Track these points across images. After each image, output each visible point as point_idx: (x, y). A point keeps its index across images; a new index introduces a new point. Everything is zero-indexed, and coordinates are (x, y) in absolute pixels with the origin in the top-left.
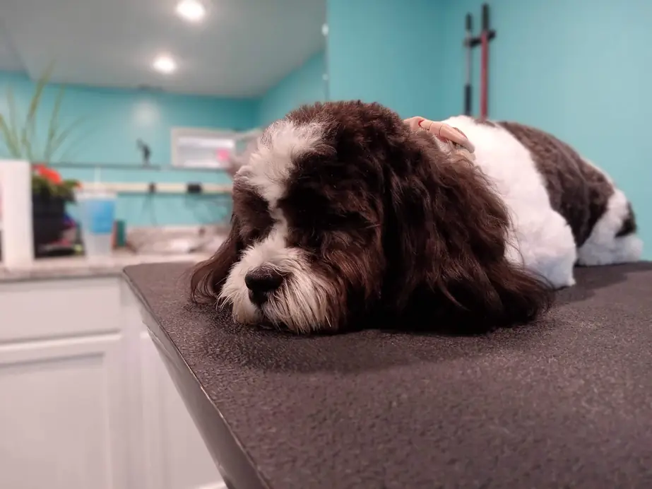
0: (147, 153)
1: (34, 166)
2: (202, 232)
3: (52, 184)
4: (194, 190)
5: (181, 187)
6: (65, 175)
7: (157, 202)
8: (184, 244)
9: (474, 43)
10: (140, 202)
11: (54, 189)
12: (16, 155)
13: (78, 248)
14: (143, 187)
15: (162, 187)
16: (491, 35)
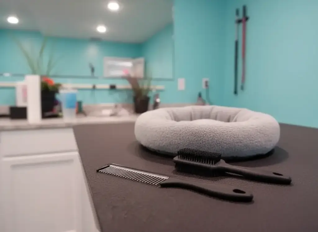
0: (93, 70)
1: (42, 77)
2: (116, 106)
3: (49, 85)
4: (113, 87)
5: (107, 86)
6: (55, 81)
7: (97, 93)
8: (108, 112)
9: (239, 21)
10: (89, 93)
11: (50, 88)
12: (34, 73)
13: (60, 114)
14: (90, 86)
15: (99, 86)
16: (246, 19)
